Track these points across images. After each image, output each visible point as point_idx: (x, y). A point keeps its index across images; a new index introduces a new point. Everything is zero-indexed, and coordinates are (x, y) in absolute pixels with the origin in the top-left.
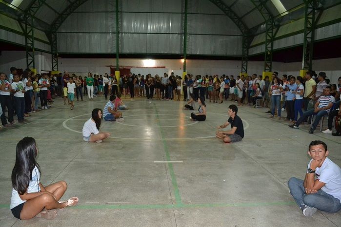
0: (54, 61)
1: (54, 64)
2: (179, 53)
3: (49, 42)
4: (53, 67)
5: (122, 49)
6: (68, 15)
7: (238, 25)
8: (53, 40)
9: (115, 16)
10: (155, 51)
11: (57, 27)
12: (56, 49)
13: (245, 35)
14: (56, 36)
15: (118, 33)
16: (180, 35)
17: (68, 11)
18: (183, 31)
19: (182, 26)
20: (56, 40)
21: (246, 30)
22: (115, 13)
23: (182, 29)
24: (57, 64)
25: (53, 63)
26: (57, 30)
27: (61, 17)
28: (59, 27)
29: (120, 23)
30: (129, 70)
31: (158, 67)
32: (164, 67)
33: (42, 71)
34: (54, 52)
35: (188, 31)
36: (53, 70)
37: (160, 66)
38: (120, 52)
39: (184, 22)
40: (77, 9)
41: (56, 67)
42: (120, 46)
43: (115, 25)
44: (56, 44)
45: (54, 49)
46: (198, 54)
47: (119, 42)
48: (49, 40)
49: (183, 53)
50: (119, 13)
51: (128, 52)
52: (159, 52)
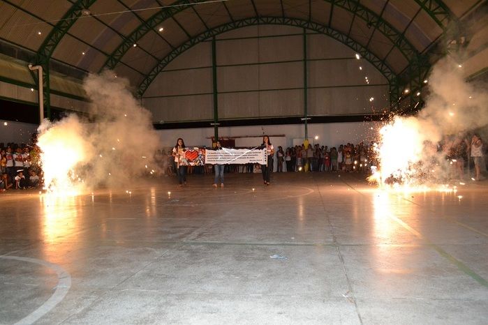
7: (381, 71)
11: (142, 92)
13: (393, 83)
17: (155, 70)
21: (394, 77)
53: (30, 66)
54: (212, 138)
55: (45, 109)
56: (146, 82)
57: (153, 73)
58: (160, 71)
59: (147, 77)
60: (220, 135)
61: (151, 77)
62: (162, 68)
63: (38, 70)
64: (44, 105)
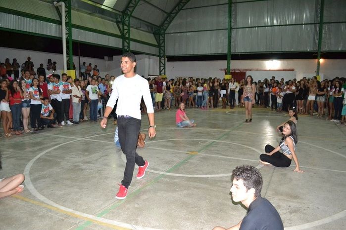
0: (162, 65)
1: (162, 68)
2: (313, 50)
3: (156, 44)
4: (160, 72)
5: (235, 48)
6: (177, 13)
8: (161, 41)
9: (227, 9)
10: (277, 49)
11: (165, 28)
12: (164, 51)
14: (164, 38)
15: (231, 28)
16: (313, 26)
17: (177, 8)
18: (319, 19)
19: (316, 12)
20: (164, 41)
22: (228, 5)
23: (316, 16)
24: (164, 68)
25: (160, 67)
26: (165, 31)
27: (170, 16)
28: (167, 28)
29: (233, 16)
30: (244, 74)
31: (284, 70)
32: (293, 70)
33: (149, 75)
34: (162, 55)
35: (325, 20)
36: (160, 75)
37: (287, 68)
38: (232, 51)
39: (319, 7)
40: (186, 6)
41: (163, 71)
42: (232, 44)
43: (227, 20)
44: (164, 46)
45: (162, 52)
46: (340, 49)
47: (232, 40)
48: (158, 43)
49: (316, 49)
50: (233, 5)
51: (243, 51)
52: (283, 50)
53: (55, 3)
54: (225, 70)
55: (67, 42)
56: (168, 19)
57: (175, 11)
58: (181, 9)
59: (169, 15)
60: (232, 68)
61: (173, 15)
62: (183, 7)
63: (61, 6)
64: (67, 39)
